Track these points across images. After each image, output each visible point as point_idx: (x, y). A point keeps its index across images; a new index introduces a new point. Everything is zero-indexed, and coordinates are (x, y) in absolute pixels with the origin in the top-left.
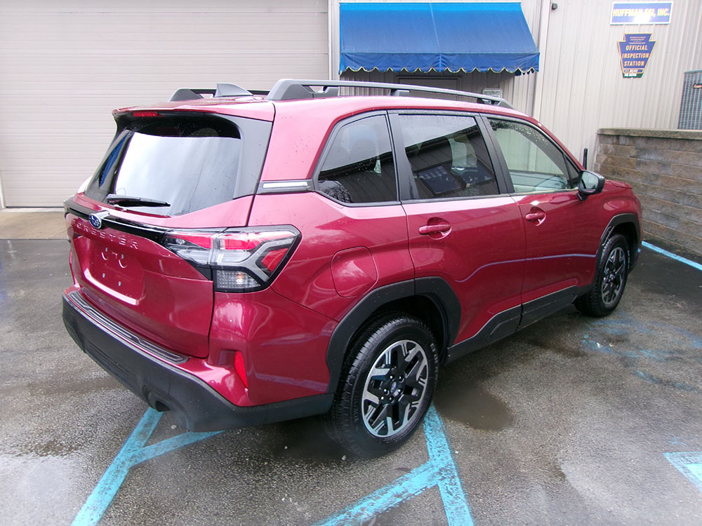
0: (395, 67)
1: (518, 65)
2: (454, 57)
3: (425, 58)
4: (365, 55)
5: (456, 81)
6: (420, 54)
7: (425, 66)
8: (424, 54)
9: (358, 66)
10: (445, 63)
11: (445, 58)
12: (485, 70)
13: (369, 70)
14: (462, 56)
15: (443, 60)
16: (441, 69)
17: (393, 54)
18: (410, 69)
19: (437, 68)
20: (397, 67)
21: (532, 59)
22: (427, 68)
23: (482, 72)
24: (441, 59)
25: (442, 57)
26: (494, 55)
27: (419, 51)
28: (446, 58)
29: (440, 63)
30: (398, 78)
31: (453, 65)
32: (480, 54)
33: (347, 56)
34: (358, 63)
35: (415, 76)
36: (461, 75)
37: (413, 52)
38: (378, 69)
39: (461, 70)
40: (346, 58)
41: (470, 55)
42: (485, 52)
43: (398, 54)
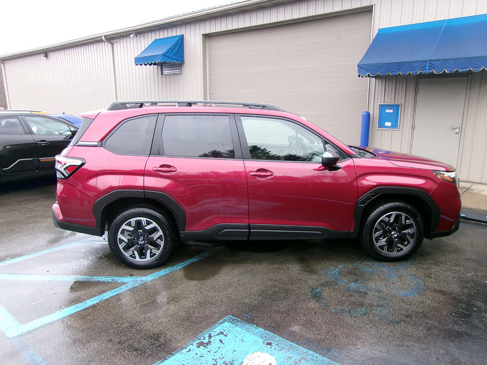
0: (392, 72)
2: (440, 62)
3: (416, 64)
4: (372, 65)
5: (467, 77)
6: (412, 62)
7: (415, 70)
8: (415, 62)
10: (432, 67)
12: (465, 70)
13: (373, 75)
14: (446, 61)
16: (427, 71)
17: (391, 63)
18: (403, 73)
19: (425, 71)
20: (394, 72)
22: (416, 71)
23: (462, 72)
25: (429, 63)
26: (474, 58)
27: (412, 60)
28: (432, 63)
29: (427, 67)
30: (418, 77)
31: (438, 68)
32: (461, 58)
33: (360, 67)
34: (367, 71)
35: (432, 75)
36: (444, 75)
37: (407, 61)
38: (380, 74)
39: (444, 71)
40: (360, 68)
41: (453, 59)
42: (467, 56)
43: (395, 63)
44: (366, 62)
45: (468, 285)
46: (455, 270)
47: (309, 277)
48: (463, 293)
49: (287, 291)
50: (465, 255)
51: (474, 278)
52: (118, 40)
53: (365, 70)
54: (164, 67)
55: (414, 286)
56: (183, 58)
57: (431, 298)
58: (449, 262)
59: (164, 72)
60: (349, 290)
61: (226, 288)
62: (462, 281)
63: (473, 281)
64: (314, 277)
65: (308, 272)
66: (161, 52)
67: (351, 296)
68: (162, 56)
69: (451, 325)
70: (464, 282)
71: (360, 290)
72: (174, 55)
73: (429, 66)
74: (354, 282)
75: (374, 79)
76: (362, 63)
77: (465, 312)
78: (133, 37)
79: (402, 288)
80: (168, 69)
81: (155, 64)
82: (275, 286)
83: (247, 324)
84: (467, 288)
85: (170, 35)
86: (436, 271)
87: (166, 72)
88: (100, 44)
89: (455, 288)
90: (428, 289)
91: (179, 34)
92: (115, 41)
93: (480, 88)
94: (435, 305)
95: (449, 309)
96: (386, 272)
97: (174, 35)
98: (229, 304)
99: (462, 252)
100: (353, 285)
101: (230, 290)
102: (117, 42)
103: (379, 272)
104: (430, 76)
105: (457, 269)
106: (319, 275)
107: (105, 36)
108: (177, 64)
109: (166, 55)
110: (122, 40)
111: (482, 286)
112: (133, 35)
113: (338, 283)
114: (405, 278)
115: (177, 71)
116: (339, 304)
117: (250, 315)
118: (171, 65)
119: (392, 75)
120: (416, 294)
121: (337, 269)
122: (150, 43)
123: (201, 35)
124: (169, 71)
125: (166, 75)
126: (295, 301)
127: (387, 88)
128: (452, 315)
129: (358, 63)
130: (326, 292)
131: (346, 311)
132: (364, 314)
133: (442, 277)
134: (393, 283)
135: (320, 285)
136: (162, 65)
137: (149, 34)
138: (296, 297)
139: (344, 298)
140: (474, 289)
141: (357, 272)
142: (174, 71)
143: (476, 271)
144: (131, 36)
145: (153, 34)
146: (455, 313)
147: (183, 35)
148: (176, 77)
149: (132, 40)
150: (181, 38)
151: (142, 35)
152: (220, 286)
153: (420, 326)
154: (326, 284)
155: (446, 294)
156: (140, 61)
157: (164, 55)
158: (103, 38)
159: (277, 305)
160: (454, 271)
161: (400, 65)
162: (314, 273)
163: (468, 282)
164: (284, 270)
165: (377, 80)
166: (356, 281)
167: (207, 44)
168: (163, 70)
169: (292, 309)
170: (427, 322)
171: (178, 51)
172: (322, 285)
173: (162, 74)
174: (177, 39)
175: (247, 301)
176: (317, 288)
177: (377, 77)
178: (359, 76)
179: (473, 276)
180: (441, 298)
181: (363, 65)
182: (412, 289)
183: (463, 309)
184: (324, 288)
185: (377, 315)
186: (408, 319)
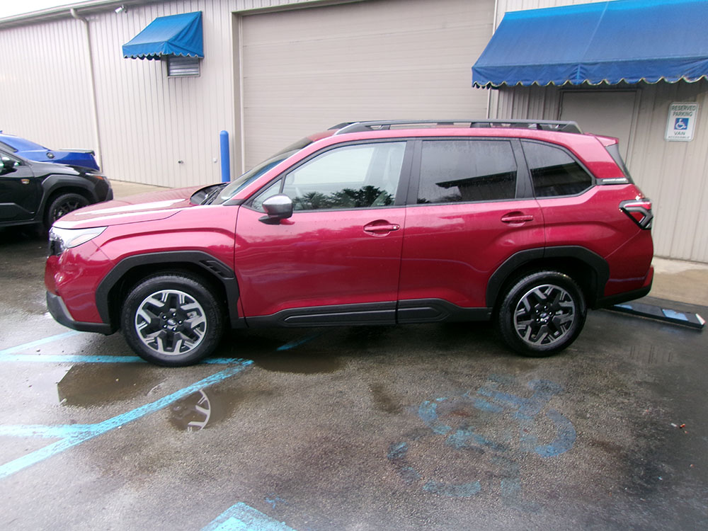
0: (525, 80)
1: (682, 73)
2: (598, 66)
3: (561, 69)
4: (495, 69)
5: (634, 93)
7: (561, 78)
8: (560, 65)
9: (485, 80)
10: (584, 75)
11: (585, 70)
12: (634, 80)
13: (497, 84)
14: (606, 65)
15: (582, 71)
16: (578, 81)
17: (524, 67)
18: (542, 82)
19: (574, 81)
20: (528, 80)
21: (704, 66)
22: (560, 81)
23: (631, 84)
24: (579, 70)
25: (581, 68)
26: (649, 61)
27: (556, 61)
28: (585, 68)
29: (578, 74)
30: (563, 91)
31: (594, 76)
32: (630, 61)
33: (476, 71)
34: (486, 78)
35: (584, 89)
36: (603, 88)
37: (548, 63)
38: (506, 83)
39: (604, 82)
40: (476, 73)
41: (617, 63)
42: (638, 59)
43: (529, 66)
44: (485, 64)
45: (646, 431)
46: (623, 403)
47: (386, 420)
48: (638, 446)
49: (347, 449)
50: (635, 375)
51: (653, 418)
52: (97, 18)
53: (484, 76)
54: (171, 64)
55: (559, 436)
56: (202, 50)
57: (589, 458)
58: (612, 389)
59: (172, 71)
60: (453, 447)
61: (240, 444)
62: (635, 423)
63: (652, 424)
64: (396, 419)
65: (387, 410)
66: (164, 37)
67: (457, 457)
68: (166, 44)
69: (623, 512)
70: (638, 426)
71: (472, 444)
72: (186, 44)
73: (581, 72)
74: (462, 428)
75: (497, 91)
76: (480, 65)
77: (646, 485)
78: (121, 12)
79: (541, 440)
80: (178, 67)
81: (157, 58)
82: (327, 439)
83: (269, 521)
84: (645, 436)
85: (181, 12)
86: (593, 406)
87: (174, 71)
88: (69, 22)
89: (624, 437)
90: (582, 440)
91: (195, 10)
92: (92, 18)
93: (654, 109)
94: (595, 471)
95: (619, 478)
96: (514, 410)
97: (188, 11)
98: (242, 479)
99: (631, 370)
100: (460, 436)
101: (247, 448)
102: (95, 20)
103: (502, 409)
104: (581, 88)
105: (626, 401)
106: (404, 416)
107: (76, 10)
108: (192, 60)
109: (173, 43)
110: (103, 17)
111: (667, 432)
112: (120, 9)
113: (436, 431)
114: (545, 419)
115: (193, 71)
116: (435, 475)
117: (276, 502)
118: (183, 61)
119: (525, 85)
120: (564, 451)
121: (434, 405)
122: (149, 23)
123: (231, 14)
124: (180, 71)
125: (176, 77)
126: (360, 468)
127: (516, 106)
128: (624, 491)
129: (473, 65)
130: (415, 451)
131: (447, 488)
132: (477, 494)
133: (603, 417)
134: (525, 430)
135: (403, 435)
136: (168, 59)
137: (148, 10)
138: (362, 461)
139: (445, 462)
140: (656, 439)
141: (466, 409)
142: (187, 70)
143: (655, 404)
144: (117, 11)
145: (154, 9)
146: (629, 488)
147: (201, 12)
148: (192, 79)
149: (119, 17)
150: (199, 17)
151: (136, 11)
152: (230, 442)
153: (573, 515)
154: (415, 434)
155: (612, 449)
156: (131, 51)
157: (169, 43)
158: (72, 12)
159: (327, 480)
160: (621, 405)
161: (537, 69)
162: (396, 413)
163: (644, 425)
164: (346, 408)
165: (502, 94)
166: (465, 428)
167: (241, 29)
168: (171, 67)
169: (353, 486)
170: (583, 507)
171: (193, 38)
172: (407, 435)
173: (169, 75)
174: (191, 19)
175: (275, 472)
176: (399, 443)
177: (502, 88)
178: (474, 86)
179: (651, 413)
180: (604, 457)
181: (481, 68)
182: (557, 441)
183: (641, 478)
184: (412, 443)
185: (499, 495)
186: (553, 503)
